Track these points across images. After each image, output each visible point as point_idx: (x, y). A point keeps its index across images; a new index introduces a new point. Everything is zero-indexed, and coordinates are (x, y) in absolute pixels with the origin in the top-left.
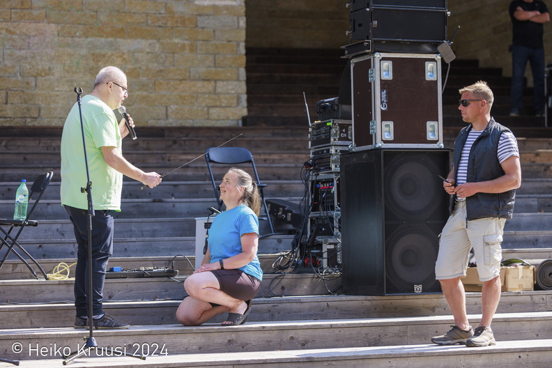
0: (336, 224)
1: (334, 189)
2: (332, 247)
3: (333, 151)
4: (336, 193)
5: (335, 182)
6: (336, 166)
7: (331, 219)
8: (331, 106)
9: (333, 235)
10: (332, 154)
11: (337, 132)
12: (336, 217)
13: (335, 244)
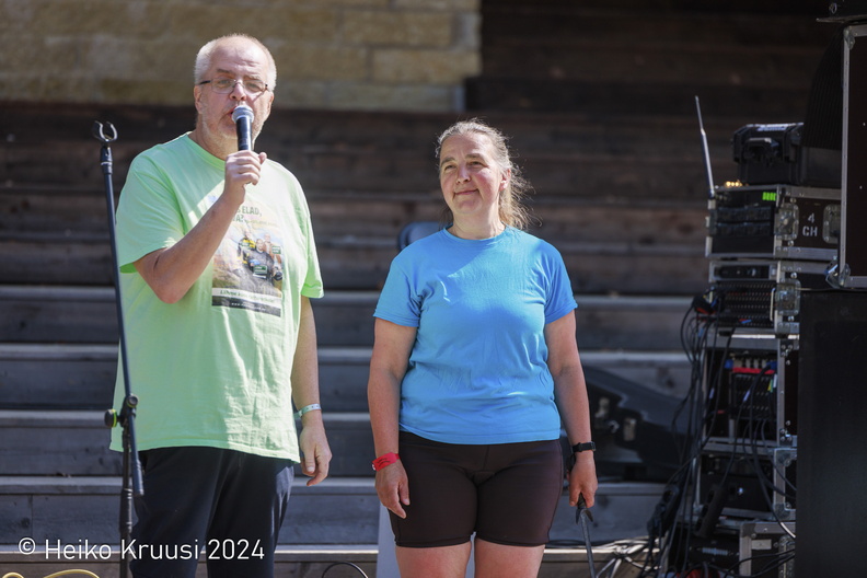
0: (778, 480)
1: (777, 382)
2: (766, 545)
3: (778, 274)
4: (781, 393)
5: (781, 362)
6: (785, 319)
7: (766, 465)
8: (779, 148)
9: (769, 509)
10: (774, 283)
11: (791, 221)
12: (781, 461)
13: (775, 538)
